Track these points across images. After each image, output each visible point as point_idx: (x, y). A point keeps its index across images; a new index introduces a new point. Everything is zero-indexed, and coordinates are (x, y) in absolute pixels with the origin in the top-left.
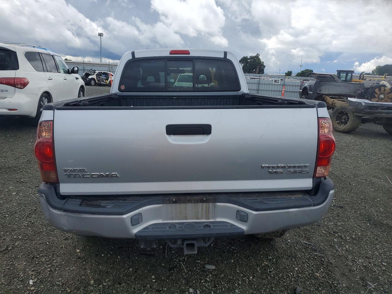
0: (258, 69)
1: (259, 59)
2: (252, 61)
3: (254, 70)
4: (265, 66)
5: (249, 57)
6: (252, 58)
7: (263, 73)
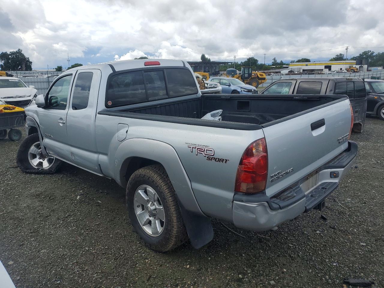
0: (24, 66)
1: (23, 55)
2: (13, 57)
3: (20, 67)
4: (31, 63)
5: (9, 53)
6: (12, 53)
7: (31, 69)
